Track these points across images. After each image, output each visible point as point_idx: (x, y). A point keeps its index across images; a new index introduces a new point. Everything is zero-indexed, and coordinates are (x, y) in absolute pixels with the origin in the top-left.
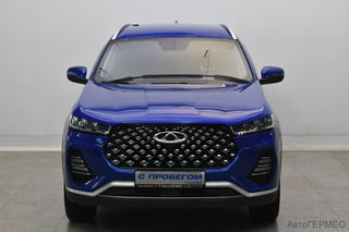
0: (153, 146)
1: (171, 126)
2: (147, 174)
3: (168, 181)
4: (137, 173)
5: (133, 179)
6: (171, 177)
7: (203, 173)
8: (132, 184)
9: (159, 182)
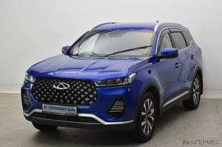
0: (53, 91)
1: (63, 79)
2: (48, 106)
3: (58, 111)
4: (43, 105)
5: (41, 108)
6: (59, 109)
7: (76, 108)
8: (40, 111)
9: (54, 111)
